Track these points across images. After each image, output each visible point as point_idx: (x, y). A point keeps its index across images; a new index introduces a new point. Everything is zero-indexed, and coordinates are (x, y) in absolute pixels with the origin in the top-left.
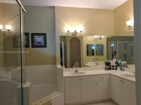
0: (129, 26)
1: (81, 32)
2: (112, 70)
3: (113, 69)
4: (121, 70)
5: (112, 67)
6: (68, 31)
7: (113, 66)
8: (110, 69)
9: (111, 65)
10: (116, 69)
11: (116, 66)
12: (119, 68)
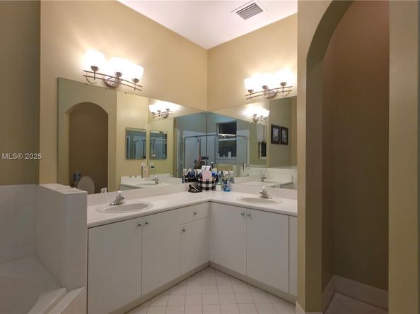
0: (250, 91)
1: (136, 81)
2: (204, 192)
3: (207, 189)
4: (225, 190)
5: (204, 185)
6: (95, 68)
7: (207, 183)
8: (200, 189)
9: (204, 180)
10: (213, 188)
11: (213, 182)
12: (219, 187)
